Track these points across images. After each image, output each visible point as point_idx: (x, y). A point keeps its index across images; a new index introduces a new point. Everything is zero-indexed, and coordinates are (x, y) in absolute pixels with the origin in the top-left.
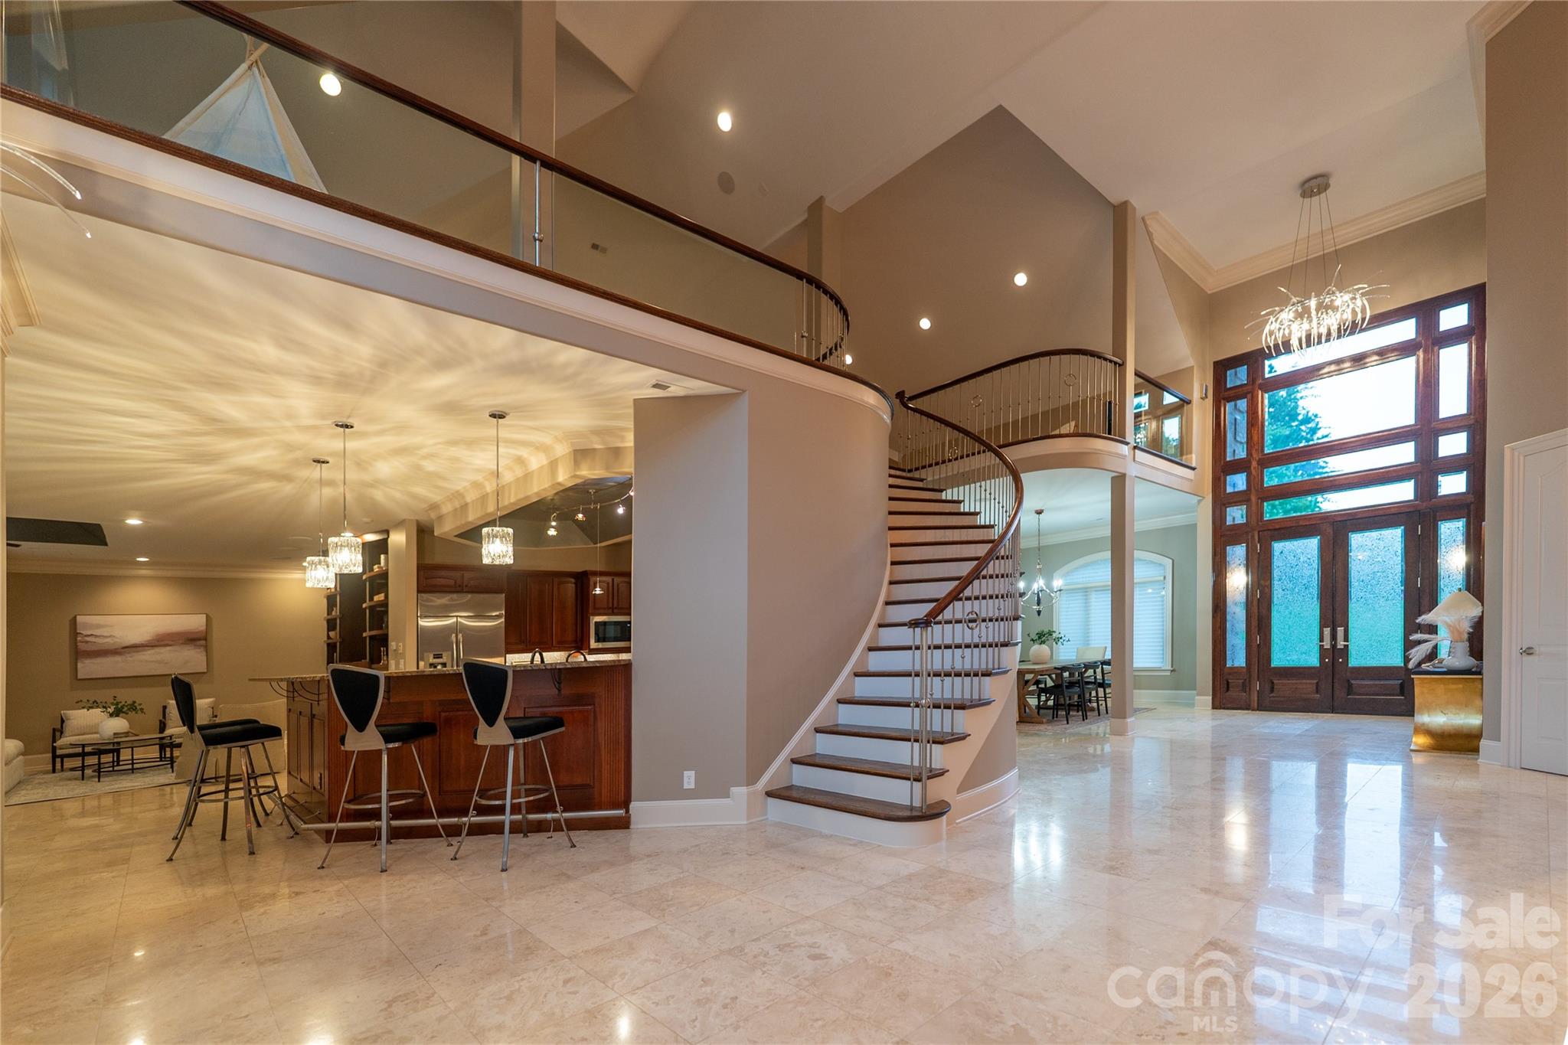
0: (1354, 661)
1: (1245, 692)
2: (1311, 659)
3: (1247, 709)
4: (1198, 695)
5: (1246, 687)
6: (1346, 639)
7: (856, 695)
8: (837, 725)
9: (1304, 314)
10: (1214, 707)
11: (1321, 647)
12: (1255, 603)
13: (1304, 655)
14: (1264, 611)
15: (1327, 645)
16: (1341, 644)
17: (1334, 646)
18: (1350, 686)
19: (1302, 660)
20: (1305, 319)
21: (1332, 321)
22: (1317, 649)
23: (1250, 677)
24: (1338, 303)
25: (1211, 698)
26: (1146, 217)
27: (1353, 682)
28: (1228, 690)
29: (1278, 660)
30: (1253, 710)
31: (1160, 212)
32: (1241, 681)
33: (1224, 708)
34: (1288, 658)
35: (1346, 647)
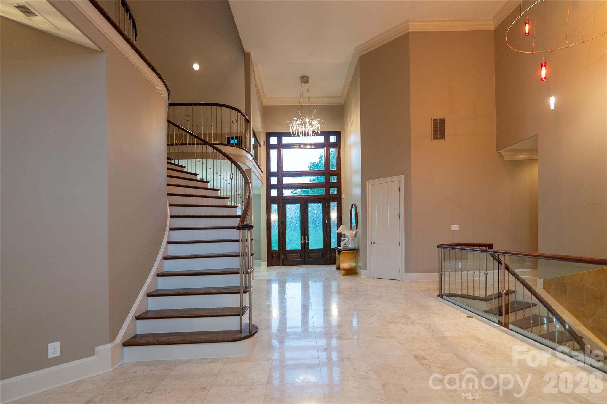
0: (310, 247)
1: (278, 259)
2: (298, 247)
3: (279, 266)
4: (262, 261)
5: (278, 257)
6: (308, 240)
7: (165, 271)
8: (157, 290)
9: (304, 124)
10: (268, 266)
11: (301, 242)
12: (281, 226)
13: (296, 245)
14: (284, 229)
15: (303, 241)
16: (307, 241)
17: (305, 242)
18: (309, 255)
19: (295, 247)
20: (304, 126)
21: (310, 129)
22: (300, 243)
23: (280, 254)
24: (313, 123)
25: (267, 262)
26: (254, 64)
27: (310, 254)
28: (272, 259)
29: (289, 247)
30: (281, 266)
31: (258, 64)
32: (277, 255)
33: (271, 266)
34: (291, 246)
35: (308, 242)
